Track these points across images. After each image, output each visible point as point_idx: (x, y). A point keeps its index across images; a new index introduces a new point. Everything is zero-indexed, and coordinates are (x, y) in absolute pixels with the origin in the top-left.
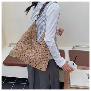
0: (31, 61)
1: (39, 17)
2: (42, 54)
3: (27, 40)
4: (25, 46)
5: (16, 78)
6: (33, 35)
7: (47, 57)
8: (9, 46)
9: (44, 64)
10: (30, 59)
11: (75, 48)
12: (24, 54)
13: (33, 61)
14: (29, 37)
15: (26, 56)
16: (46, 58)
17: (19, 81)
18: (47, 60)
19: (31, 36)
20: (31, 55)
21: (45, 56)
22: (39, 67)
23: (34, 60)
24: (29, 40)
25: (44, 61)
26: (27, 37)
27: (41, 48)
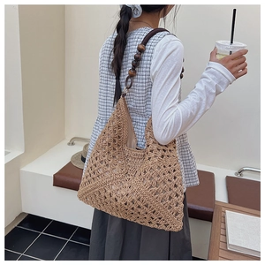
0: (133, 209)
1: (131, 85)
2: (156, 179)
3: (112, 152)
4: (109, 169)
6: (124, 134)
7: (176, 186)
9: (170, 207)
10: (129, 201)
12: (109, 191)
13: (139, 207)
14: (115, 141)
15: (114, 196)
16: (175, 190)
19: (119, 137)
20: (129, 192)
21: (168, 183)
22: (161, 222)
23: (139, 203)
24: (114, 149)
25: (170, 198)
26: (109, 144)
27: (150, 163)
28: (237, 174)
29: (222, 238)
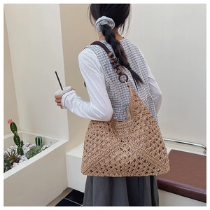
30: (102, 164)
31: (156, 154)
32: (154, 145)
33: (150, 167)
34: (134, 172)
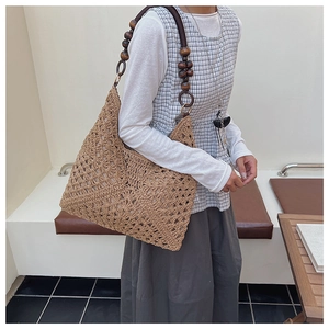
0: (134, 225)
1: (123, 71)
5: (91, 280)
7: (185, 210)
8: (60, 174)
9: (174, 230)
11: (288, 172)
13: (142, 224)
15: (113, 210)
16: (183, 214)
17: (105, 292)
18: (184, 219)
22: (159, 241)
23: (143, 221)
25: (177, 221)
28: (279, 174)
29: (304, 259)
30: (98, 207)
31: (169, 222)
32: (172, 209)
33: (155, 235)
34: (131, 232)
